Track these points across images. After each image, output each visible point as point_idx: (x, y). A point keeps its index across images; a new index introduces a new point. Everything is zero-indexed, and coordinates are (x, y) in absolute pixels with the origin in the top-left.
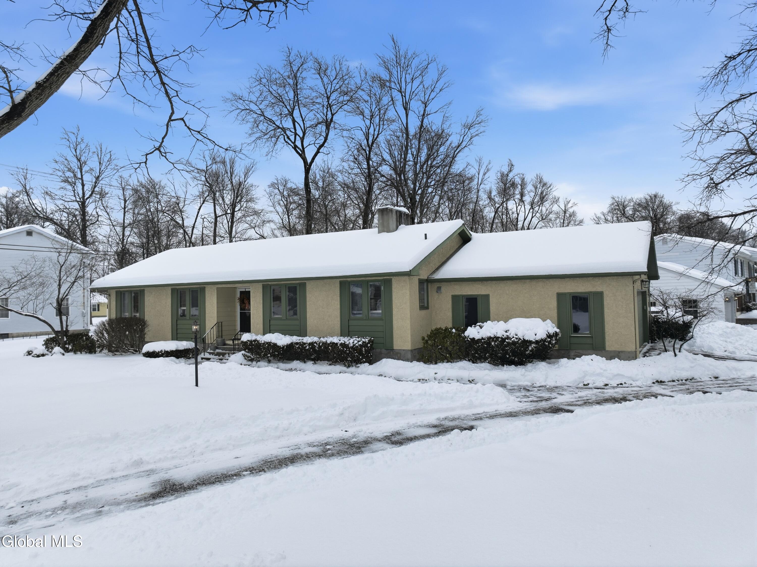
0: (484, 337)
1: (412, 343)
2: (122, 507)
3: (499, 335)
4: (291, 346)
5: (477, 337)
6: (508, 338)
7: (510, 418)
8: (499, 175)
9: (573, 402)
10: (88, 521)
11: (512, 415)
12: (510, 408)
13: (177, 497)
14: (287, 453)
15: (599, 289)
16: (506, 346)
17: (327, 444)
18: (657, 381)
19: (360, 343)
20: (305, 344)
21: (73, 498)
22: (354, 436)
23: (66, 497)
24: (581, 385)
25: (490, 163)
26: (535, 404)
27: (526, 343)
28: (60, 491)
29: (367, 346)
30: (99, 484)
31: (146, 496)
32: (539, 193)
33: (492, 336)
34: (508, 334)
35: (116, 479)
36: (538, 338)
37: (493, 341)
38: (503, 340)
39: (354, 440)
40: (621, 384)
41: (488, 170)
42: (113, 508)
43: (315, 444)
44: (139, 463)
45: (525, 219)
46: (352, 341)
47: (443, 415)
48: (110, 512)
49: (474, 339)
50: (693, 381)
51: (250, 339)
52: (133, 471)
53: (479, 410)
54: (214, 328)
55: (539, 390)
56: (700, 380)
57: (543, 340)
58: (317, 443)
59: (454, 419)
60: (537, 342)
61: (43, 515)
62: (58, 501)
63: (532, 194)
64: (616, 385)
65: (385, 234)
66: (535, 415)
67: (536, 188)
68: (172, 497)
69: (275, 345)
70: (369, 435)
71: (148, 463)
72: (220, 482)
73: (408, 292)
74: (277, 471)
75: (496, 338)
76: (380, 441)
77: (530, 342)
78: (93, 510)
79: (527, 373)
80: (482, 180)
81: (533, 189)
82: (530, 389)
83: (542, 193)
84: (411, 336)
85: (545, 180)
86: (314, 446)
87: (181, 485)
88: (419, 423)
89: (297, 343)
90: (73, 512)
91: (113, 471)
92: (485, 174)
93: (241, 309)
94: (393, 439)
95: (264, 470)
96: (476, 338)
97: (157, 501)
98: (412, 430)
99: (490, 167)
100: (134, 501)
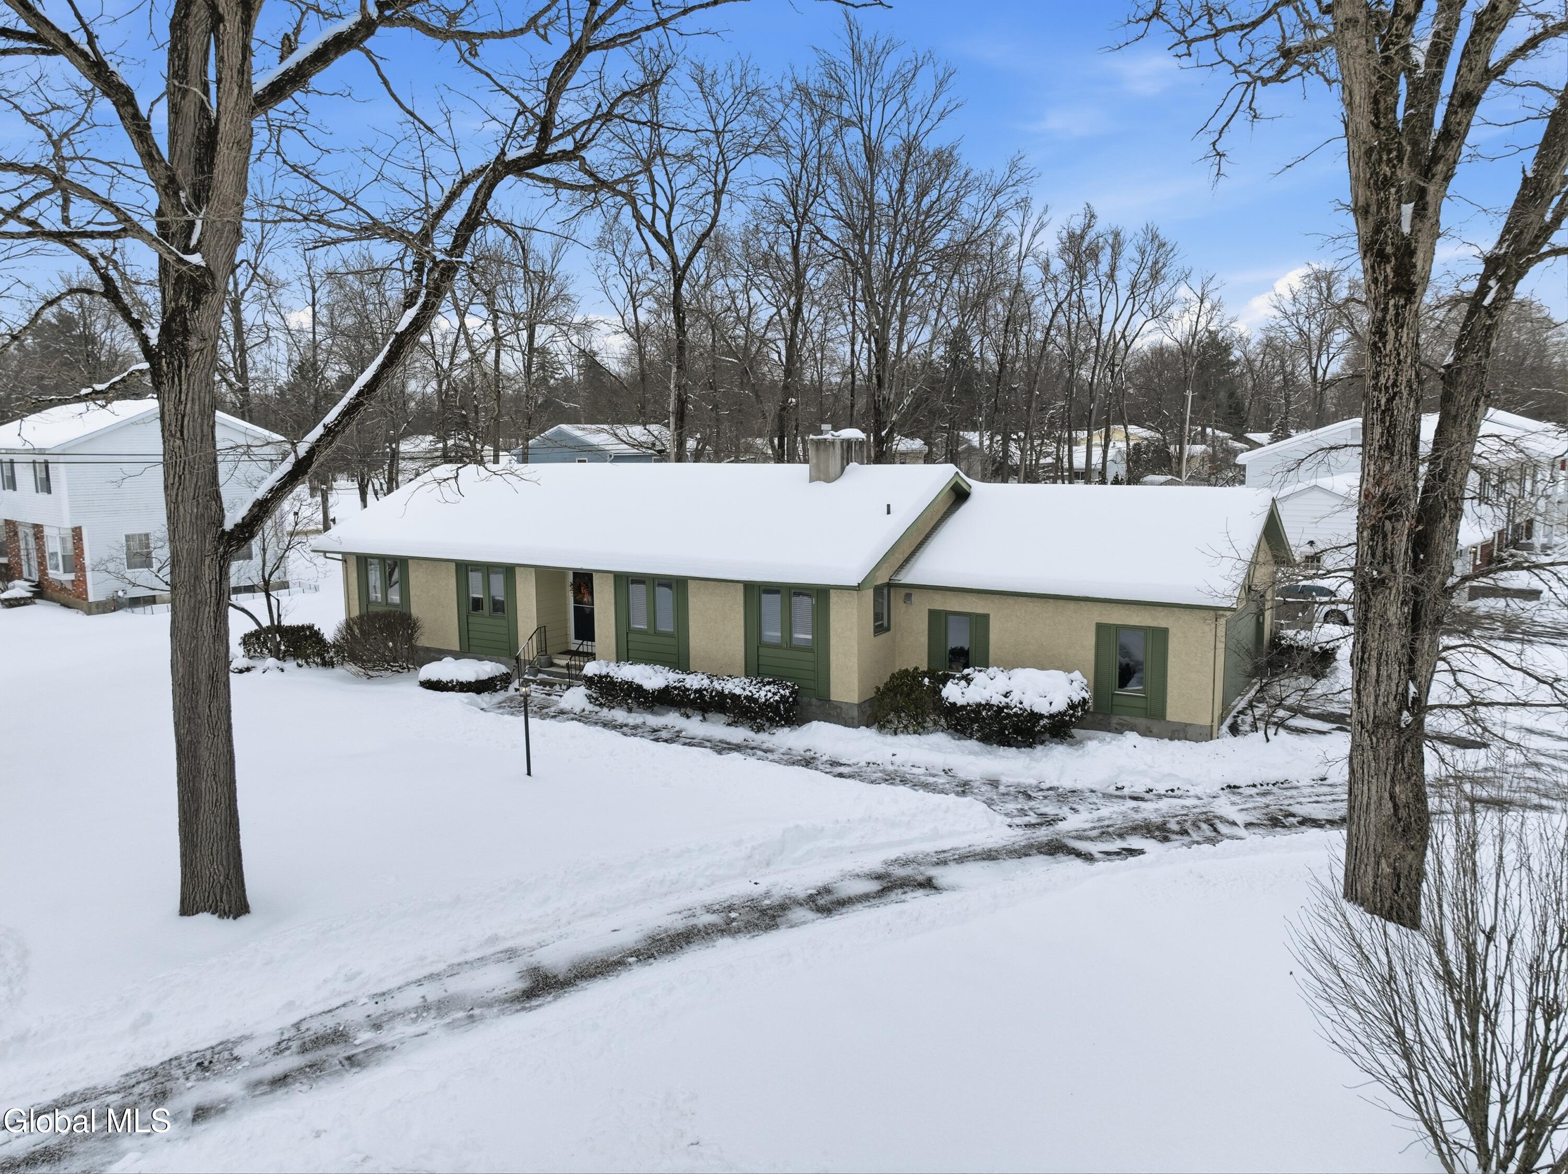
0: (971, 702)
1: (861, 694)
2: (495, 1010)
3: (994, 701)
4: (666, 690)
5: (960, 701)
6: (1007, 706)
7: (986, 863)
8: (1064, 234)
9: (1085, 830)
10: (462, 1029)
11: (990, 856)
12: (992, 840)
13: (556, 998)
14: (679, 924)
15: (1163, 624)
16: (1005, 718)
17: (731, 908)
18: (1229, 787)
19: (777, 698)
20: (688, 690)
21: (433, 992)
22: (767, 894)
23: (421, 991)
24: (1112, 790)
25: (1046, 210)
26: (1029, 832)
27: (1035, 717)
28: (410, 980)
29: (787, 702)
30: (454, 970)
31: (517, 993)
32: (1150, 264)
33: (984, 702)
34: (1007, 700)
35: (472, 963)
36: (1054, 709)
37: (984, 709)
38: (1000, 709)
39: (767, 902)
40: (1172, 790)
41: (1042, 226)
42: (486, 1012)
43: (715, 908)
44: (494, 939)
45: (1116, 319)
46: (764, 693)
47: (893, 854)
48: (482, 1018)
49: (955, 704)
50: (1285, 785)
51: (598, 673)
52: (489, 951)
53: (946, 844)
54: (534, 637)
55: (1045, 797)
56: (1295, 783)
57: (1062, 714)
58: (717, 907)
59: (906, 863)
60: (1051, 716)
61: (408, 1017)
62: (412, 997)
63: (1134, 267)
64: (1163, 792)
65: (820, 485)
66: (1024, 859)
67: (1143, 253)
68: (550, 998)
69: (640, 687)
70: (787, 892)
71: (504, 939)
72: (601, 973)
73: (855, 611)
74: (669, 957)
75: (988, 706)
76: (801, 905)
77: (1041, 716)
78: (461, 1014)
79: (1034, 764)
80: (1028, 249)
81: (1138, 257)
82: (1033, 795)
83: (1156, 263)
84: (860, 681)
85: (1163, 235)
86: (714, 912)
87: (555, 977)
88: (858, 871)
89: (675, 688)
90: (440, 1015)
91: (465, 951)
92: (1034, 235)
93: (575, 602)
94: (821, 902)
95: (652, 956)
96: (959, 704)
97: (534, 1003)
98: (846, 883)
99: (1045, 218)
100: (506, 1001)
